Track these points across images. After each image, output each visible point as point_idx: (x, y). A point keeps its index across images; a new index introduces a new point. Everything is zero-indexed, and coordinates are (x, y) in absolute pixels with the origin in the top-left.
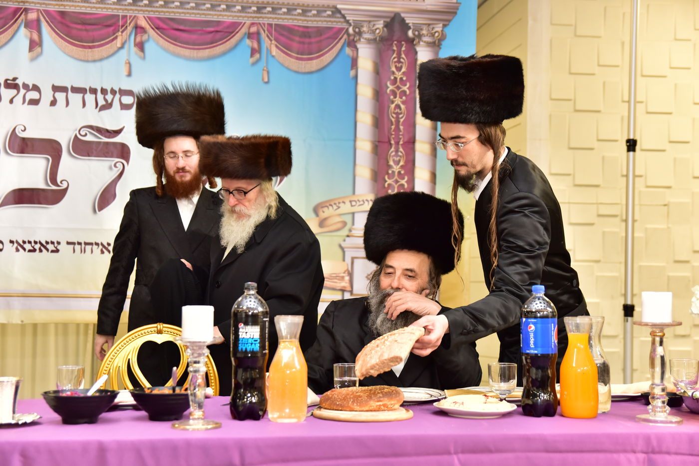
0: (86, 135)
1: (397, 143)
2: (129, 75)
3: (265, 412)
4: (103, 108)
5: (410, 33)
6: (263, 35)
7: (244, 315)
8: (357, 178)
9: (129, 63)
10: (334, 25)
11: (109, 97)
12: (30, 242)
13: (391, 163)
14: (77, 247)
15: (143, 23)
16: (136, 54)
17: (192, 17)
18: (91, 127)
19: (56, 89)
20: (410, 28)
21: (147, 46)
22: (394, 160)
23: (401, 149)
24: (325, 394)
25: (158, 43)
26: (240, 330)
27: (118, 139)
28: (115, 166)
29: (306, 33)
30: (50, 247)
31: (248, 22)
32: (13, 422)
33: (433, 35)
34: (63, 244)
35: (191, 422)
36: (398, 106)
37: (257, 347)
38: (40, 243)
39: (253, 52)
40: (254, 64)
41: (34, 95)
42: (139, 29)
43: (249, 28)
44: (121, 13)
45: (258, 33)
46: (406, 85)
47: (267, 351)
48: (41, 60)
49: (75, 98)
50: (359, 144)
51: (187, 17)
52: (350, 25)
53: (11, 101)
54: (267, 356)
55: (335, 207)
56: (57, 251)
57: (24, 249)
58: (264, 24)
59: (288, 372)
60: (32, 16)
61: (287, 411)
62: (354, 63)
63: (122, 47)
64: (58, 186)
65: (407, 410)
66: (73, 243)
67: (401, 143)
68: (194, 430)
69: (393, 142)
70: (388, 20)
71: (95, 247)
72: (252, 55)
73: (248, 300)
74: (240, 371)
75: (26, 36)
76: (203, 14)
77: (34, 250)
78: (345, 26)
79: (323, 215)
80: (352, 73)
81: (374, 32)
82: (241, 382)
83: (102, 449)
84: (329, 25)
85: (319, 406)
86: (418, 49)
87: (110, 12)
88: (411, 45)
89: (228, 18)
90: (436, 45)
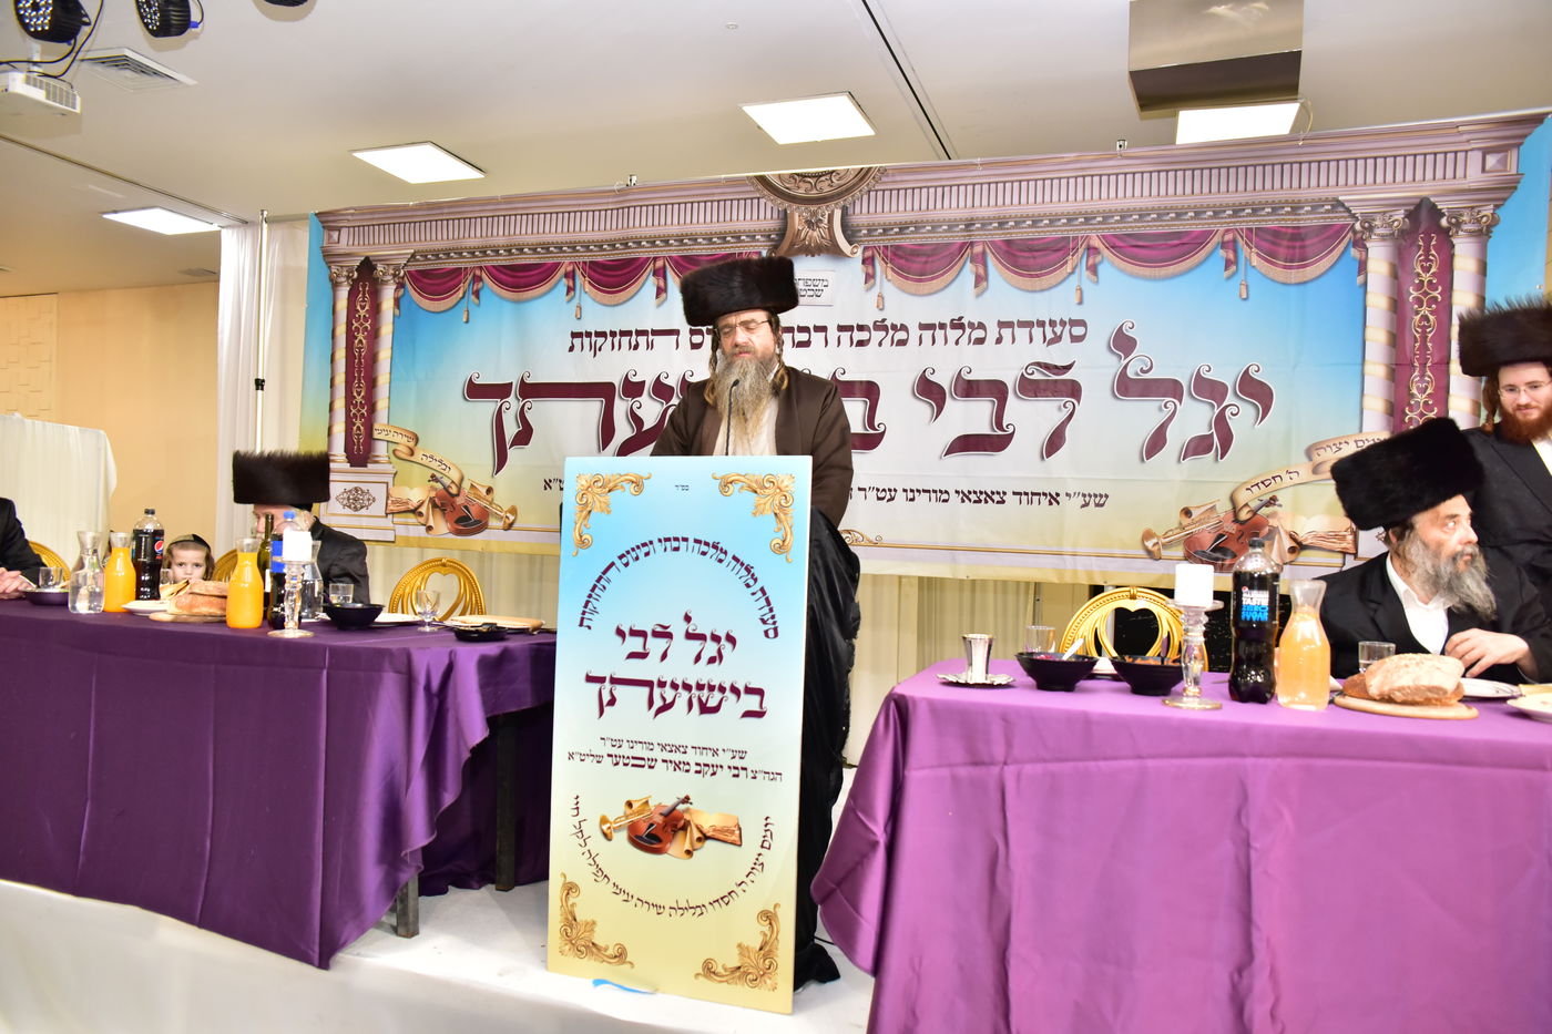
0: (1033, 373)
1: (1423, 365)
2: (1081, 303)
3: (1273, 695)
4: (1052, 342)
5: (1444, 222)
6: (1241, 242)
7: (1248, 578)
8: (1365, 411)
9: (1080, 289)
10: (1335, 222)
11: (1058, 329)
12: (975, 492)
13: (1414, 391)
14: (1024, 498)
15: (1096, 243)
16: (1088, 277)
17: (1154, 230)
18: (1038, 364)
19: (1002, 325)
20: (1443, 215)
21: (1102, 269)
22: (1418, 388)
23: (1429, 373)
24: (1350, 678)
25: (1113, 264)
26: (1244, 595)
27: (1067, 376)
28: (1064, 406)
29: (1297, 235)
30: (996, 498)
31: (1222, 229)
32: (988, 682)
33: (1478, 221)
34: (1009, 494)
35: (1185, 699)
36: (1425, 318)
37: (1265, 616)
38: (986, 493)
39: (1228, 263)
40: (1229, 278)
41: (979, 334)
42: (1092, 250)
43: (1223, 237)
44: (1071, 235)
45: (1234, 241)
46: (1437, 289)
47: (1277, 622)
48: (987, 295)
49: (1022, 333)
50: (1368, 368)
51: (1148, 231)
52: (1357, 219)
53: (957, 343)
54: (1278, 628)
55: (1334, 449)
56: (1003, 502)
57: (970, 500)
58: (1242, 229)
59: (1305, 649)
60: (978, 249)
61: (1303, 695)
62: (1362, 267)
63: (1073, 272)
64: (1002, 430)
65: (1469, 708)
66: (1020, 494)
67: (1429, 364)
68: (1188, 709)
69: (1416, 364)
70: (1412, 208)
71: (1043, 497)
72: (1226, 269)
73: (1254, 559)
74: (1242, 644)
75: (971, 271)
76: (1167, 225)
77: (980, 501)
78: (1350, 221)
79: (1317, 459)
80: (1360, 279)
81: (1390, 225)
82: (1244, 657)
83: (1086, 721)
84: (1328, 222)
85: (1342, 693)
86: (1455, 241)
87: (1059, 235)
88: (1446, 237)
89: (1197, 227)
90: (1483, 234)
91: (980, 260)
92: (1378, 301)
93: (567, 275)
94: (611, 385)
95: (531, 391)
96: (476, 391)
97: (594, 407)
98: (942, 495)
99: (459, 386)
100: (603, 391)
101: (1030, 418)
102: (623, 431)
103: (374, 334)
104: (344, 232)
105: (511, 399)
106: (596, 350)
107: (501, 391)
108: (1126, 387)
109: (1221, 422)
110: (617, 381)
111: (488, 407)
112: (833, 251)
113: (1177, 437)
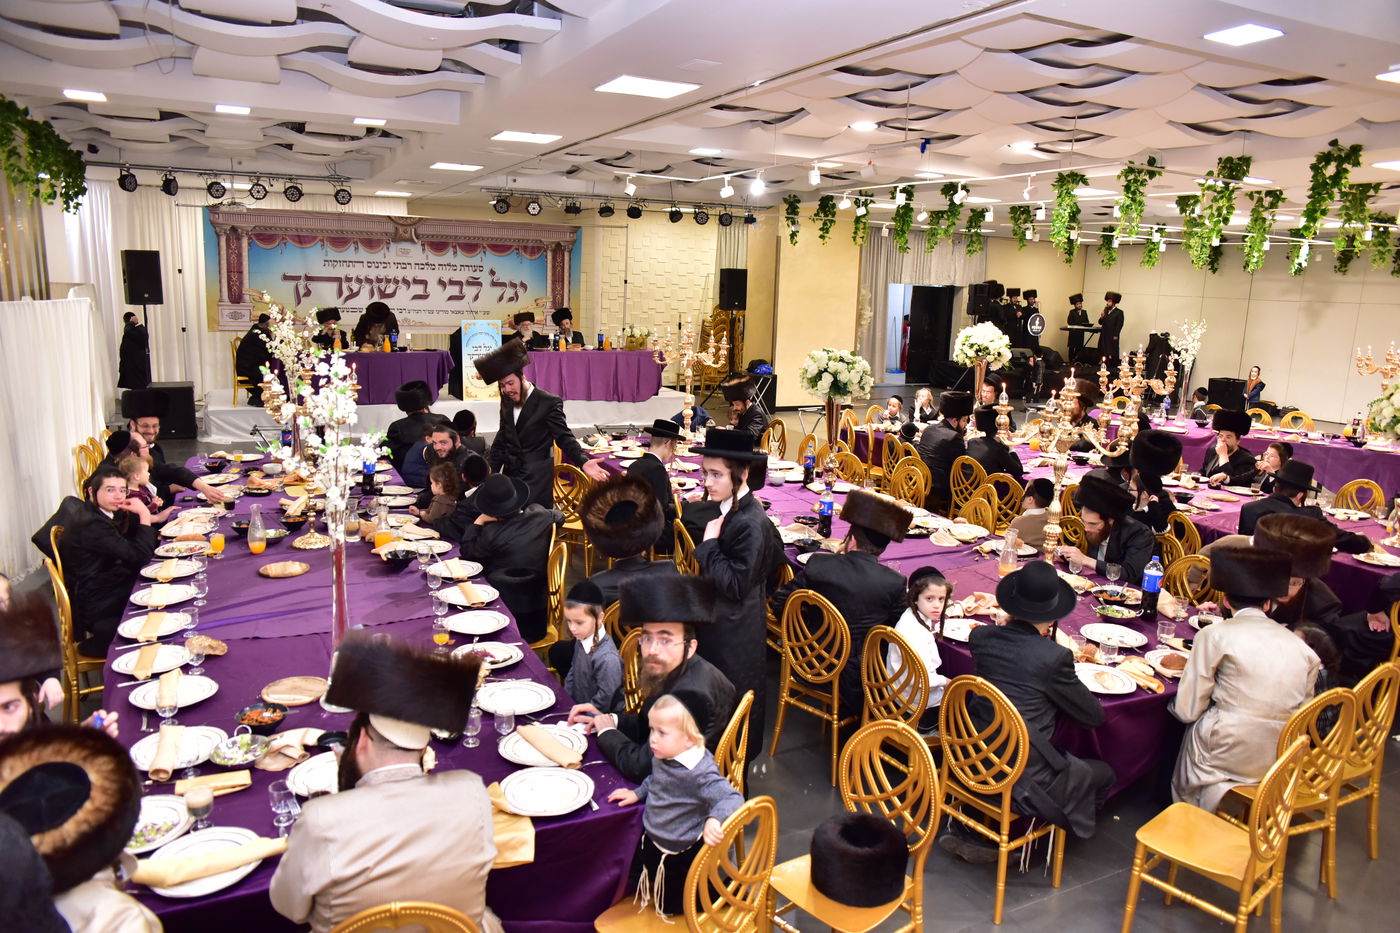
0: (470, 279)
2: (481, 261)
4: (475, 271)
5: (562, 248)
6: (520, 248)
9: (481, 258)
11: (477, 268)
12: (455, 311)
15: (485, 245)
16: (483, 255)
17: (499, 243)
18: (471, 277)
19: (461, 266)
20: (562, 246)
21: (486, 252)
25: (489, 251)
27: (479, 280)
28: (478, 288)
29: (532, 248)
31: (515, 245)
33: (569, 248)
36: (560, 270)
39: (517, 253)
40: (517, 257)
41: (455, 268)
43: (515, 247)
44: (479, 243)
45: (518, 248)
46: (561, 264)
48: (456, 257)
49: (467, 269)
52: (545, 245)
53: (449, 270)
55: (541, 300)
57: (454, 313)
58: (520, 245)
60: (453, 244)
62: (546, 257)
63: (479, 253)
64: (462, 294)
70: (556, 244)
72: (517, 255)
75: (452, 250)
76: (502, 242)
78: (543, 246)
79: (537, 302)
80: (546, 260)
81: (552, 247)
84: (538, 245)
86: (565, 253)
87: (476, 242)
88: (563, 251)
89: (509, 244)
90: (570, 252)
91: (454, 247)
92: (550, 266)
93: (320, 240)
94: (341, 279)
95: (309, 278)
96: (286, 278)
97: (334, 286)
98: (446, 312)
99: (280, 276)
100: (338, 280)
101: (470, 291)
102: (346, 293)
103: (240, 256)
104: (221, 215)
105: (302, 281)
106: (334, 267)
107: (297, 278)
108: (494, 284)
109: (516, 293)
110: (343, 277)
111: (292, 284)
112: (412, 241)
113: (506, 297)
